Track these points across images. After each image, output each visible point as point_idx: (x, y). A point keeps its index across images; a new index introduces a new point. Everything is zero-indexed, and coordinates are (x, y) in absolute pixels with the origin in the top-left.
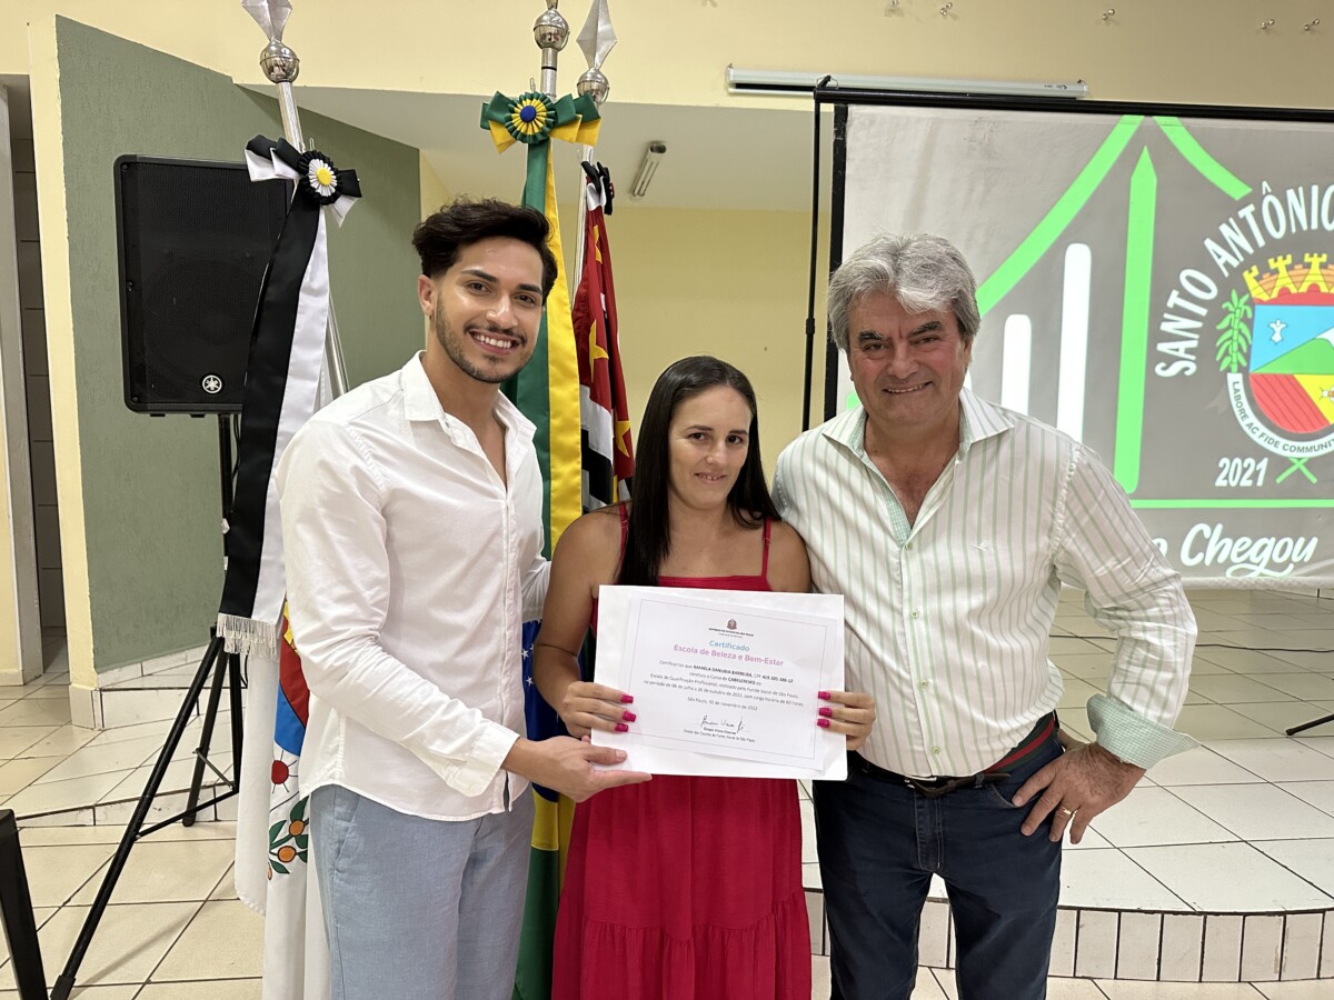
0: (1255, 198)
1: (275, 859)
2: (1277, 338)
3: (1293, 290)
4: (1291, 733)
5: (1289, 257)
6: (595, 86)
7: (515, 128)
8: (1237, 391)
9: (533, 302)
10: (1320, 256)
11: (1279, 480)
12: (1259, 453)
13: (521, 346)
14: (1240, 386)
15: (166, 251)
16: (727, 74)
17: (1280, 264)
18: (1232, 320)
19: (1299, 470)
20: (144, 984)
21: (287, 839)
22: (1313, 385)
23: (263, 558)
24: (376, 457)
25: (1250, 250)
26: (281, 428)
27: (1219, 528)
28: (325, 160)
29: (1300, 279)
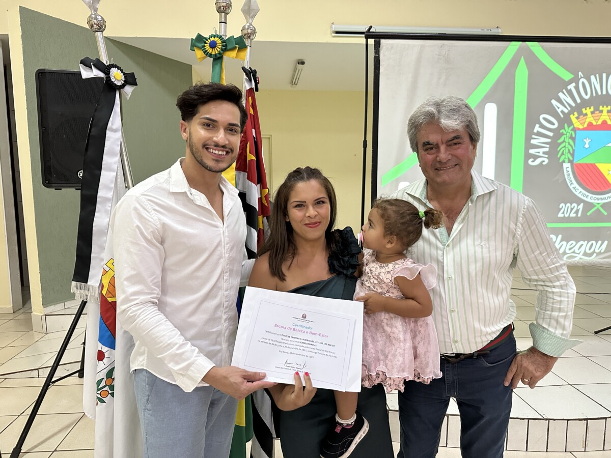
0: (576, 80)
1: (99, 396)
2: (587, 146)
3: (594, 123)
4: (596, 333)
5: (592, 108)
6: (249, 31)
7: (207, 51)
8: (568, 171)
9: (236, 132)
10: (607, 107)
11: (588, 214)
12: (579, 201)
13: (231, 153)
14: (570, 169)
15: (60, 113)
16: (331, 27)
17: (588, 111)
18: (565, 138)
19: (598, 209)
20: (53, 452)
21: (104, 387)
22: (603, 168)
23: (92, 255)
24: (155, 210)
25: (573, 105)
26: (99, 194)
27: (560, 237)
28: (118, 68)
29: (598, 118)
